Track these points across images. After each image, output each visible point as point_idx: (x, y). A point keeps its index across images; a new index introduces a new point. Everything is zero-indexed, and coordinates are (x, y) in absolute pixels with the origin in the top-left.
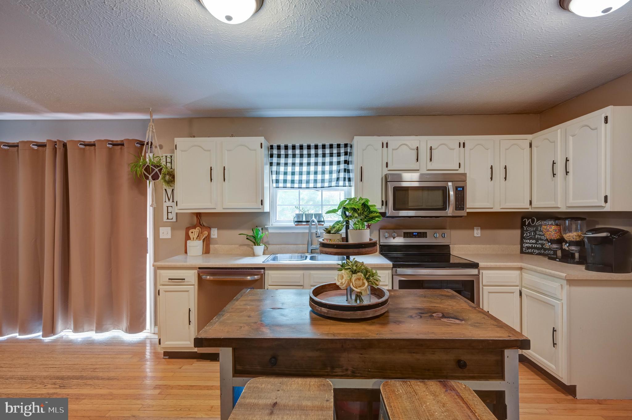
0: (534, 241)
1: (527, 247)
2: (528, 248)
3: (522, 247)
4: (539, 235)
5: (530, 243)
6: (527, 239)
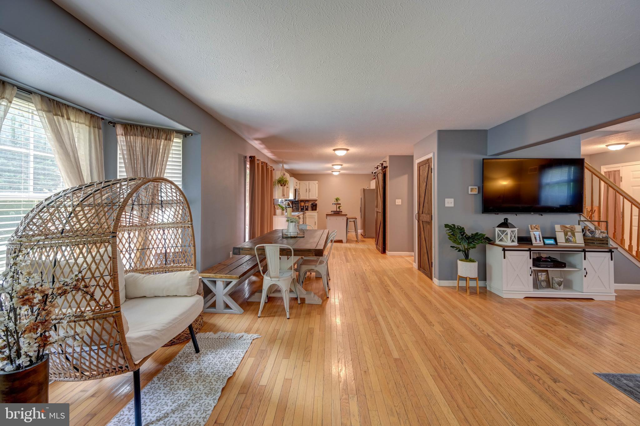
1: (294, 209)
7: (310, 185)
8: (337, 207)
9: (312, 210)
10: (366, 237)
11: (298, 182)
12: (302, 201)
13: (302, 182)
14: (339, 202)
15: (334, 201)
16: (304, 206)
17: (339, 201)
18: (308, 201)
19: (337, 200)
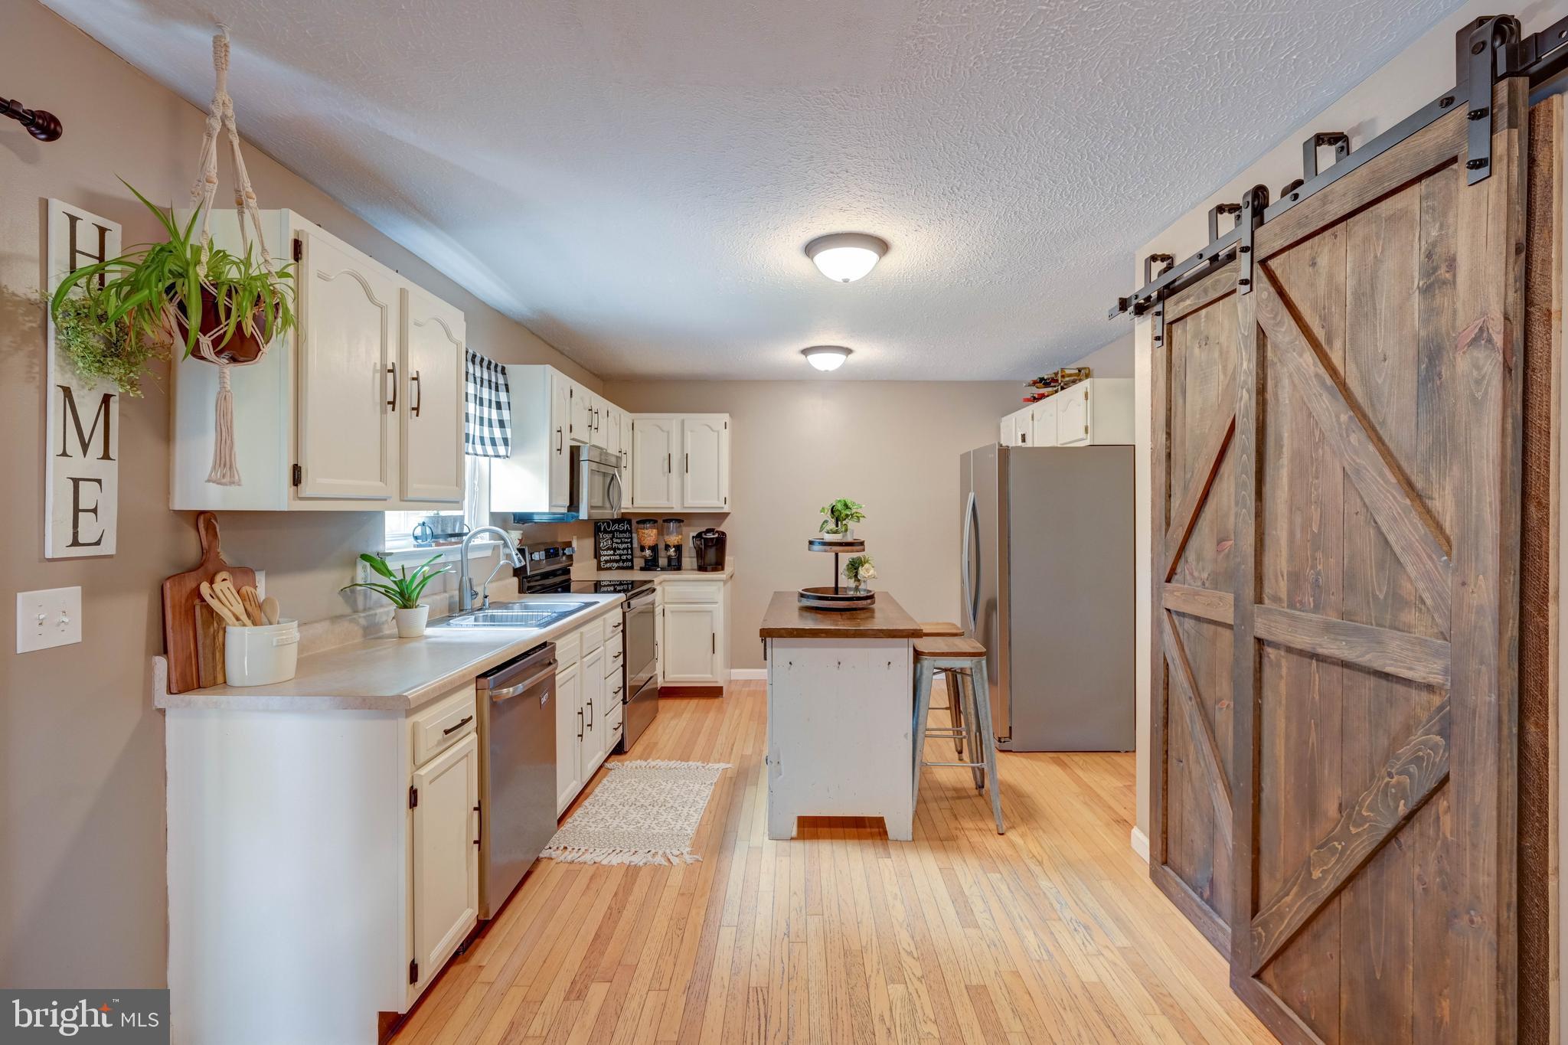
0: (612, 552)
1: (605, 560)
2: (607, 562)
3: (599, 562)
4: (617, 543)
5: (608, 555)
6: (604, 550)
7: (688, 434)
8: (843, 566)
9: (702, 568)
10: (1012, 744)
11: (627, 417)
12: (648, 519)
13: (647, 421)
14: (855, 530)
15: (815, 523)
16: (662, 546)
17: (851, 524)
18: (679, 519)
19: (839, 515)
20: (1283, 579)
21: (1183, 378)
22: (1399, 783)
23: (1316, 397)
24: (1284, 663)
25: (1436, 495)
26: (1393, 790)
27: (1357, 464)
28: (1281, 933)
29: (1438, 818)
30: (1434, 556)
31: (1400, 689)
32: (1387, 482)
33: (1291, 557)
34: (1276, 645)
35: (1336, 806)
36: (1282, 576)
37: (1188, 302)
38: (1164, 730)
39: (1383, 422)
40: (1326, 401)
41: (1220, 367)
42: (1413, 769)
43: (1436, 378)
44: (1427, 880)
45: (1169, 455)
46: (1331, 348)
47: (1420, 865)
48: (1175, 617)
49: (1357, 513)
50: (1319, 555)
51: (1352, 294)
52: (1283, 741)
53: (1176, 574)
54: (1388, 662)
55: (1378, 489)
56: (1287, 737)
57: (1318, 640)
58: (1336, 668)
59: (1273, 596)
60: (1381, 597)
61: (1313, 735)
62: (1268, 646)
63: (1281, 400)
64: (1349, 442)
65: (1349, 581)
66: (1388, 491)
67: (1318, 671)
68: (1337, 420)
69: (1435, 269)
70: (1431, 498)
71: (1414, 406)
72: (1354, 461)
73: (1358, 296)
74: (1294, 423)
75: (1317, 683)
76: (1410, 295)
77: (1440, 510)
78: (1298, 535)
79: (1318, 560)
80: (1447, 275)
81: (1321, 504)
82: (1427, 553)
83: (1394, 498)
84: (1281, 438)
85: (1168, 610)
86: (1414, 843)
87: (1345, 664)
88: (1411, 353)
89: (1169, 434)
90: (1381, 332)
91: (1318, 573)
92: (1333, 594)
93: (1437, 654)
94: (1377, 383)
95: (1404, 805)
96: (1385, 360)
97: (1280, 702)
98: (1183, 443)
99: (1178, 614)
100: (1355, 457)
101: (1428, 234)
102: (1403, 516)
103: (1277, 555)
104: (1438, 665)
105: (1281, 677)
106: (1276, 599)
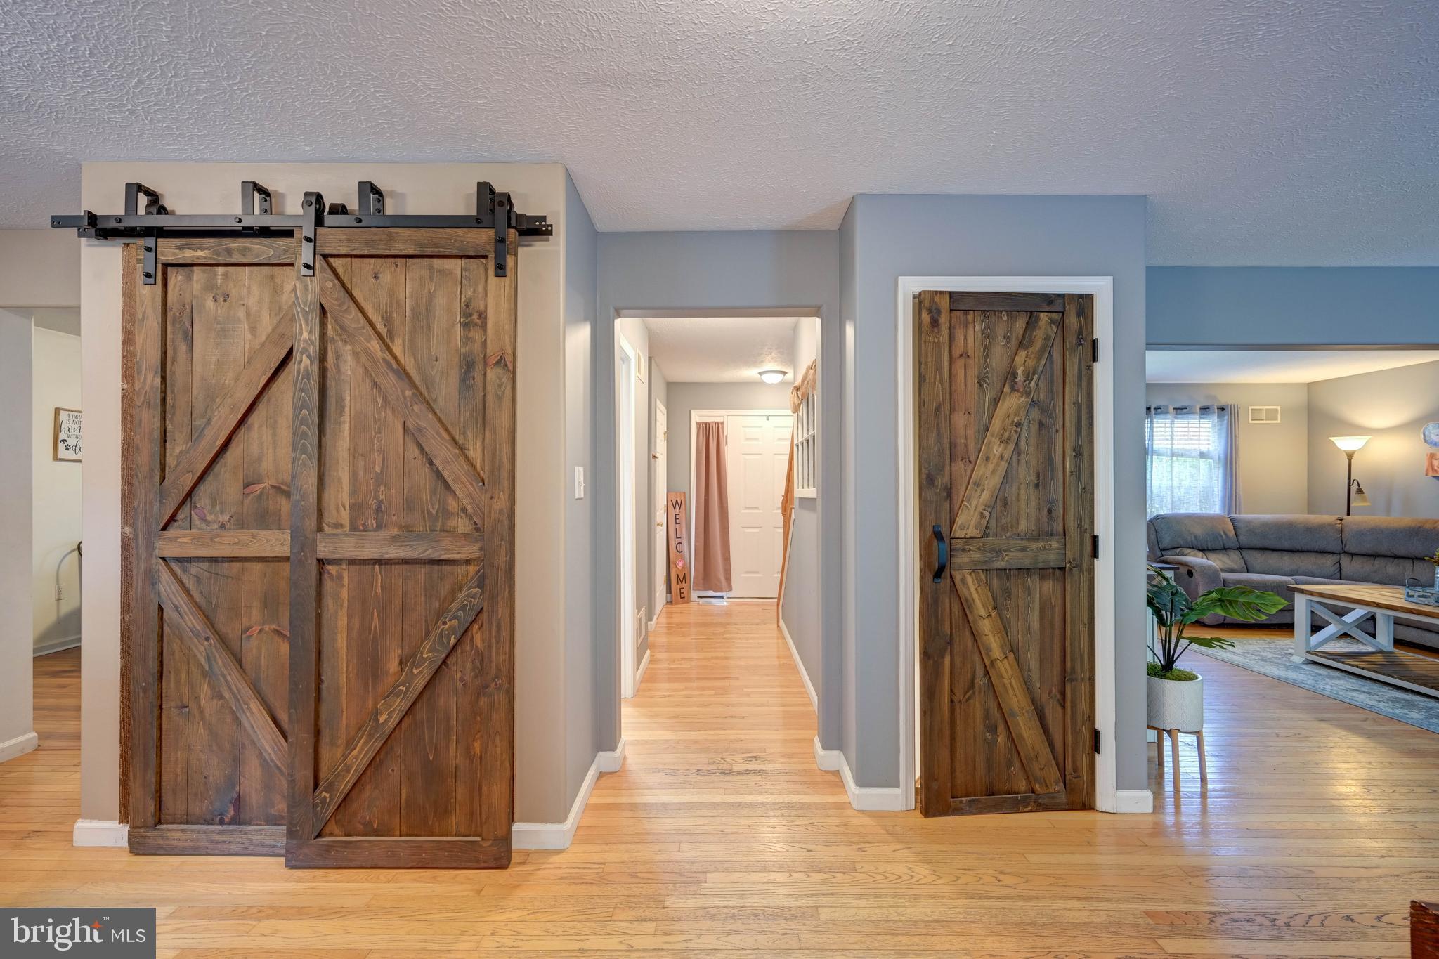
20: (345, 509)
21: (188, 325)
22: (450, 626)
23: (383, 375)
24: (345, 574)
25: (471, 448)
26: (447, 632)
27: (419, 425)
28: (348, 781)
29: (473, 637)
30: (474, 484)
31: (447, 568)
32: (442, 438)
33: (353, 492)
34: (336, 562)
35: (396, 662)
36: (344, 507)
37: (200, 253)
38: (158, 685)
39: (436, 399)
40: (392, 379)
41: (247, 327)
42: (461, 613)
43: (471, 379)
44: (465, 678)
45: (164, 400)
46: (393, 342)
47: (461, 671)
48: (173, 565)
49: (415, 459)
50: (382, 488)
51: (411, 310)
52: (345, 635)
53: (176, 521)
54: (443, 552)
55: (436, 443)
56: (349, 630)
57: (385, 549)
58: (397, 566)
59: (334, 524)
60: (434, 512)
61: (376, 620)
62: (329, 564)
63: (342, 370)
64: (413, 409)
65: (409, 504)
66: (442, 444)
67: (380, 573)
68: (402, 394)
69: (471, 315)
70: (468, 450)
71: (457, 393)
72: (417, 423)
73: (415, 314)
74: (357, 390)
75: (380, 581)
76: (453, 325)
77: (474, 457)
78: (361, 474)
79: (380, 493)
80: (478, 321)
81: (384, 451)
82: (469, 482)
83: (447, 448)
84: (343, 400)
85: (163, 559)
86: (457, 660)
87: (404, 562)
88: (456, 360)
89: (164, 378)
90: (433, 341)
91: (381, 502)
92: (394, 515)
93: (476, 541)
94: (431, 374)
95: (454, 638)
96: (437, 360)
97: (342, 606)
98: (188, 389)
99: (179, 560)
100: (418, 421)
101: (466, 293)
102: (454, 459)
103: (338, 491)
104: (476, 547)
105: (343, 586)
106: (338, 525)
